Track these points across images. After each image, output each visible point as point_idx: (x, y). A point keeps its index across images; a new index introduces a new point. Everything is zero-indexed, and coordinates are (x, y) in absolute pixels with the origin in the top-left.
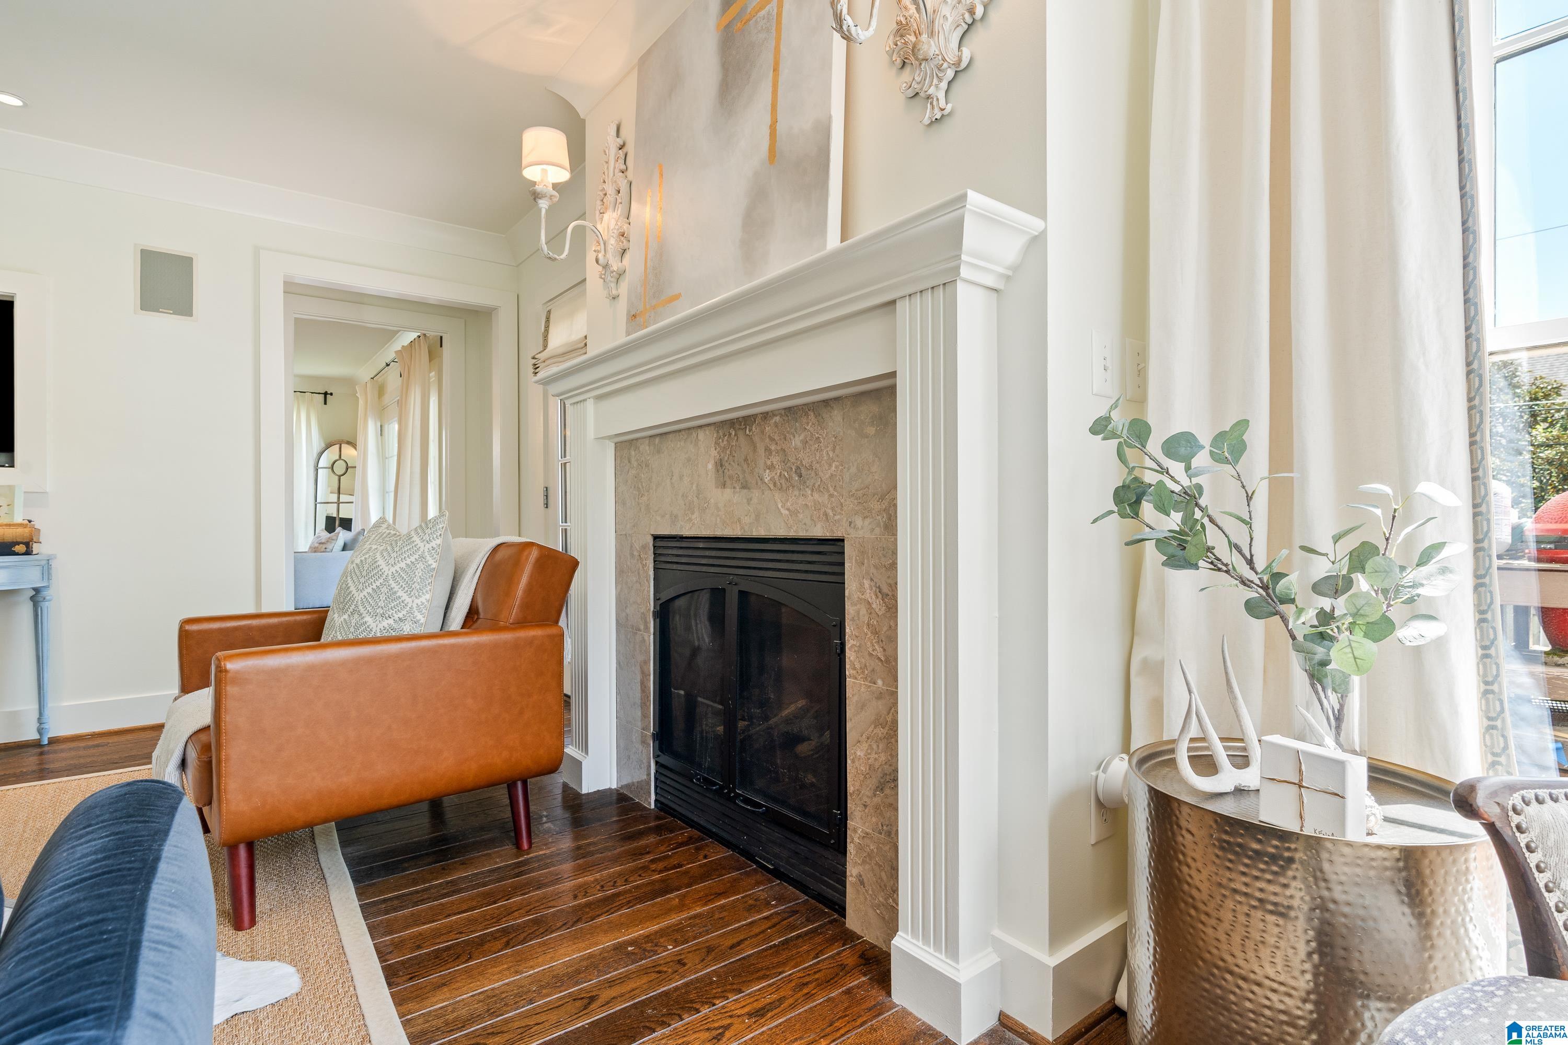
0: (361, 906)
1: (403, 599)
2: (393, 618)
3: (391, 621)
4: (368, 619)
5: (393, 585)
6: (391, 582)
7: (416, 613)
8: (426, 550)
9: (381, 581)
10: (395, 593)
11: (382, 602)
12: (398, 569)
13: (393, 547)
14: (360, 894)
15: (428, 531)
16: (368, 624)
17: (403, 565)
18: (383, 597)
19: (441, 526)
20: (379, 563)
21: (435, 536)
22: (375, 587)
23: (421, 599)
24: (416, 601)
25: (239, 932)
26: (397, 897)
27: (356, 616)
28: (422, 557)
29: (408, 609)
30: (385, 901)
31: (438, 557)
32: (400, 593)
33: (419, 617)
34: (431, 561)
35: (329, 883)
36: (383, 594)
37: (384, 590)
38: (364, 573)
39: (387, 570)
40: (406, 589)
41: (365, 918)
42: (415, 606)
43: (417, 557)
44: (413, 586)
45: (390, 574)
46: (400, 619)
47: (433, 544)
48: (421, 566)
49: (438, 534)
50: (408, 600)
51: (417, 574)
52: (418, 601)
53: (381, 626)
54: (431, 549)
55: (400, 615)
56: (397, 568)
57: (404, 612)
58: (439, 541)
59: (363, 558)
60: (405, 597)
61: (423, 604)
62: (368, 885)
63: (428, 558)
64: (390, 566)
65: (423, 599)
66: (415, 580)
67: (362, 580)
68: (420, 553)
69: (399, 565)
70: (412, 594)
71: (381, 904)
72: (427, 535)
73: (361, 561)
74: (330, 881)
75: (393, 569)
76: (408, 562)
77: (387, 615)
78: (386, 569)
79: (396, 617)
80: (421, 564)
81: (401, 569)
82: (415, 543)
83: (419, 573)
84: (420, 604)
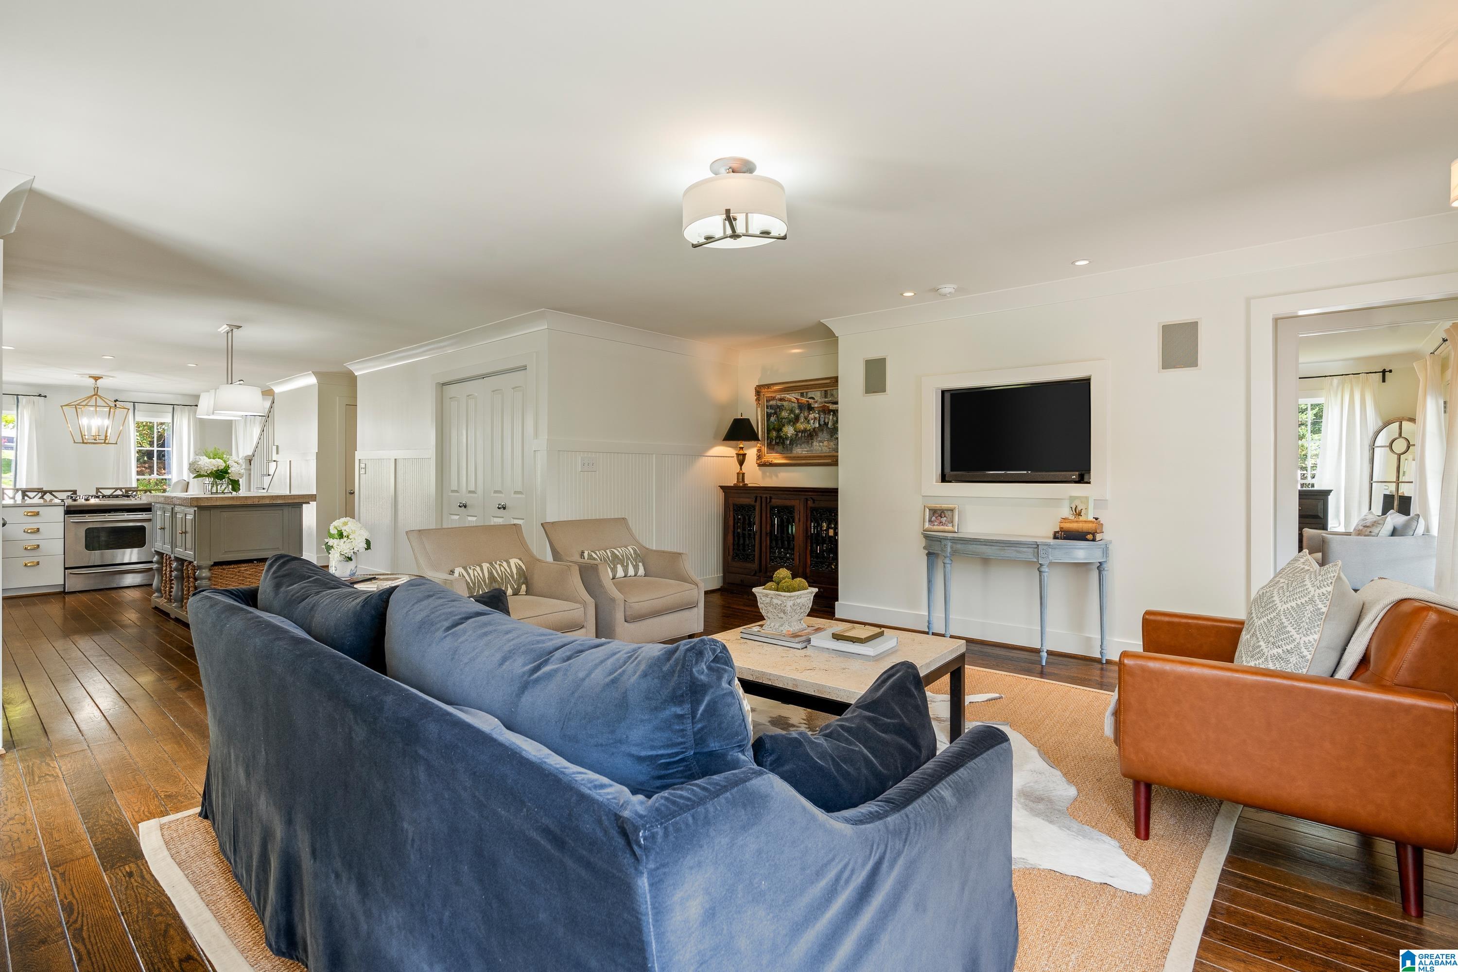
0: (1223, 870)
1: (1291, 634)
2: (1282, 648)
3: (1280, 651)
4: (1262, 643)
5: (1284, 620)
6: (1282, 617)
7: (1303, 649)
8: (1316, 595)
9: (1275, 614)
10: (1285, 627)
11: (1274, 632)
12: (1289, 607)
13: (1288, 587)
14: (1229, 861)
15: (1320, 578)
16: (1262, 648)
17: (1294, 604)
18: (1275, 628)
19: (1332, 575)
20: (1274, 599)
21: (1325, 583)
22: (1269, 619)
23: (1308, 638)
24: (1304, 638)
25: (1137, 839)
26: (1255, 881)
27: (1255, 639)
28: (1312, 600)
29: (1296, 644)
30: (1244, 877)
31: (1328, 603)
32: (1289, 628)
33: (1306, 653)
34: (1320, 606)
35: (1211, 840)
36: (1275, 626)
37: (1276, 622)
38: (1263, 604)
39: (1281, 607)
40: (1295, 626)
41: (1220, 880)
42: (1302, 642)
43: (1307, 599)
44: (1302, 625)
45: (1282, 610)
46: (1288, 651)
47: (1324, 590)
48: (1310, 608)
49: (1329, 582)
50: (1296, 636)
51: (1306, 614)
52: (1306, 639)
53: (1271, 652)
54: (1321, 594)
55: (1289, 647)
56: (1288, 605)
57: (1292, 646)
58: (1330, 589)
59: (1265, 591)
60: (1293, 632)
61: (1310, 642)
62: (1239, 859)
63: (1318, 602)
64: (1283, 602)
65: (1311, 638)
66: (1304, 619)
67: (1261, 610)
68: (1310, 596)
69: (1290, 604)
70: (1300, 631)
71: (1239, 878)
72: (1318, 581)
73: (1263, 593)
74: (1212, 840)
75: (1285, 606)
76: (1299, 602)
77: (1277, 645)
78: (1279, 605)
79: (1285, 648)
80: (1310, 606)
81: (1292, 607)
82: (1307, 587)
83: (1308, 614)
84: (1307, 642)
